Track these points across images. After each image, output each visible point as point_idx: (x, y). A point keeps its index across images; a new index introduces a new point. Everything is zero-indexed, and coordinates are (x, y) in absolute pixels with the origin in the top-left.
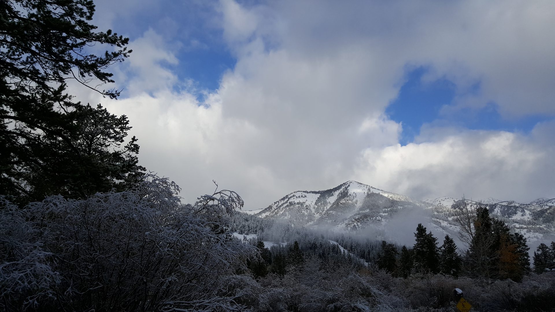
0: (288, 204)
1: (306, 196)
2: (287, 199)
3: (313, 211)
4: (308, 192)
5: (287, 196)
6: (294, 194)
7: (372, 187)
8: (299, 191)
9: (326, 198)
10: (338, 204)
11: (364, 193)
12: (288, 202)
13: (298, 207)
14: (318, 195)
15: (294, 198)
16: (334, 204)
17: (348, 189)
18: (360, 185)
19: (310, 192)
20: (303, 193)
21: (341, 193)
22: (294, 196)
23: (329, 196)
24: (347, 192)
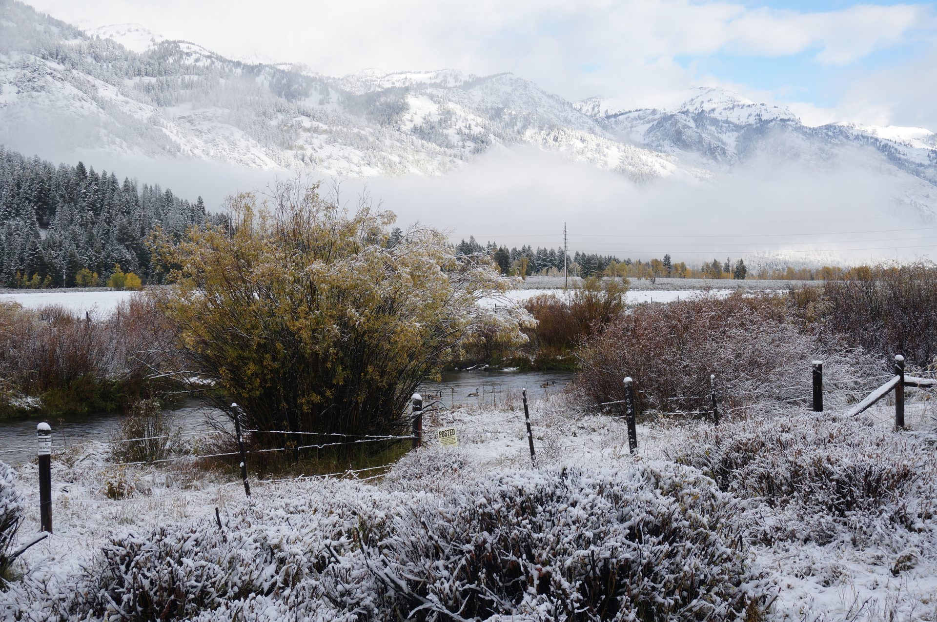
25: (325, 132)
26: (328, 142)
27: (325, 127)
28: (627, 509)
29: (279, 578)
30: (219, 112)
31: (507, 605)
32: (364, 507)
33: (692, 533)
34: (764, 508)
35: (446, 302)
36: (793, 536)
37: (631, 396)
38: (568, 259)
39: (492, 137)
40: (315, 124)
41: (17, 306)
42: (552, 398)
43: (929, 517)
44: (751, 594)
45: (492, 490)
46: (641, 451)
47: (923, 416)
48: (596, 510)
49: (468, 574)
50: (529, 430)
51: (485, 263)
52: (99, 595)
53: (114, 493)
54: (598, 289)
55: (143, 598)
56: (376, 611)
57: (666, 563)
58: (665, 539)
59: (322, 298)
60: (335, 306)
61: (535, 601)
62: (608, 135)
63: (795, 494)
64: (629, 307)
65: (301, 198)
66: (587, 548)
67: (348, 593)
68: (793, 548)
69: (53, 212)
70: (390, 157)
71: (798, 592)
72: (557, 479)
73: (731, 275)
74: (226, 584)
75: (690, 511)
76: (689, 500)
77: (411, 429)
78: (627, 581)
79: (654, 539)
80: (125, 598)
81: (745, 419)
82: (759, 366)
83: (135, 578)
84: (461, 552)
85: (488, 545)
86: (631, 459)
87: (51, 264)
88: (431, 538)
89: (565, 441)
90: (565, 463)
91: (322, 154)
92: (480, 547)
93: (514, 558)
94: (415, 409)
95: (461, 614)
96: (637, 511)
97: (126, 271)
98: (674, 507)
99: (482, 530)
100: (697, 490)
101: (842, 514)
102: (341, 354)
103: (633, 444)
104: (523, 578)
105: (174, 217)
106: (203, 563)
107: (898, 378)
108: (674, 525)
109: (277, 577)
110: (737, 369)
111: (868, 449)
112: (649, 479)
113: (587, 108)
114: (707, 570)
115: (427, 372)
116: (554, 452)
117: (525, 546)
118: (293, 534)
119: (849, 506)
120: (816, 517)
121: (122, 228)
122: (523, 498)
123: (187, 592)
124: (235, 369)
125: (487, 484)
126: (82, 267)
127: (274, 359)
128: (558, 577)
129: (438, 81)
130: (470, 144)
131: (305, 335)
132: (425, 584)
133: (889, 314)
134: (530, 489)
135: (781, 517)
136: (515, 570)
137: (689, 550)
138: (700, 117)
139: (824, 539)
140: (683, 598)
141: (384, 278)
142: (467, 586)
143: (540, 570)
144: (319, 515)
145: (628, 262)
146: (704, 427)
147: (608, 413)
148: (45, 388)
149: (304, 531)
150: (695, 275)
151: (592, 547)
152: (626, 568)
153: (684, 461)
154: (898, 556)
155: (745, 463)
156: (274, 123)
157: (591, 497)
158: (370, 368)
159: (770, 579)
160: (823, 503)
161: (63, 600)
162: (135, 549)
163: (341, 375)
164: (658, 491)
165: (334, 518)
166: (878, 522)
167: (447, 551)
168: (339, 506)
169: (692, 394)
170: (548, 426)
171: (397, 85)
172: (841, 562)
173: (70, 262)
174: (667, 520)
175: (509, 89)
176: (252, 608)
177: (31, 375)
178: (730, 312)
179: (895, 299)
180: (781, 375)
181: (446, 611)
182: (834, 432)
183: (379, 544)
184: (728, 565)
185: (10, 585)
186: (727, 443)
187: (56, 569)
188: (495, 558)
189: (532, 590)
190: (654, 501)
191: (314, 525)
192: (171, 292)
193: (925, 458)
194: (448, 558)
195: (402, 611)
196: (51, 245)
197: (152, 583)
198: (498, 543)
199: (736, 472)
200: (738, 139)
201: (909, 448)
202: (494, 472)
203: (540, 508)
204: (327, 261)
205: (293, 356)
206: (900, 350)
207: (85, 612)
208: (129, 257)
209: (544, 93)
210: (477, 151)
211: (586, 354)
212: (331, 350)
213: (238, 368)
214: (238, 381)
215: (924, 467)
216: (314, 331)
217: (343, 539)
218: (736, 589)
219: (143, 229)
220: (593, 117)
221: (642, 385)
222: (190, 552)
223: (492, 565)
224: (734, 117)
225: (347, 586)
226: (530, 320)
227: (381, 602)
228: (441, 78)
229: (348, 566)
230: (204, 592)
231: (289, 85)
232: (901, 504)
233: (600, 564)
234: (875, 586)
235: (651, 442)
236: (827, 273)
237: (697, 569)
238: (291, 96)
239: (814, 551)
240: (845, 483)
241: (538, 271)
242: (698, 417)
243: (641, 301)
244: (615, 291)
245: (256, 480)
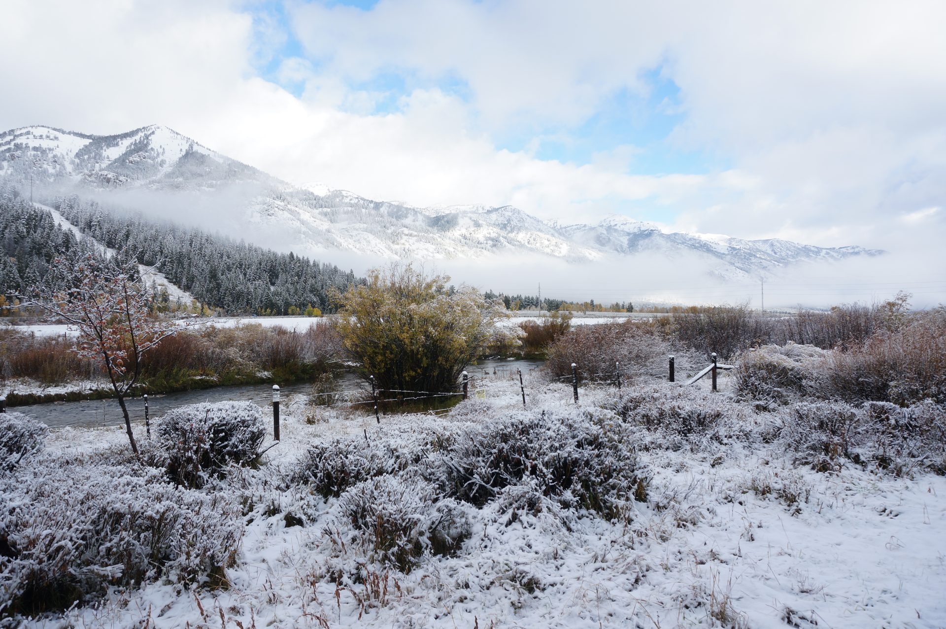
0: (12, 146)
1: (56, 138)
2: (12, 137)
3: (69, 168)
4: (64, 132)
5: (13, 131)
6: (30, 129)
7: (197, 143)
8: (43, 126)
9: (102, 149)
10: (124, 161)
11: (181, 150)
12: (13, 143)
13: (34, 155)
14: (87, 142)
15: (28, 138)
16: (116, 161)
17: (150, 138)
18: (176, 135)
19: (69, 133)
20: (52, 131)
21: (135, 144)
22: (28, 133)
23: (108, 146)
24: (147, 143)
25: (416, 236)
26: (417, 241)
27: (416, 233)
28: (576, 432)
29: (396, 466)
30: (362, 226)
31: (514, 481)
32: (439, 430)
33: (609, 445)
34: (645, 432)
35: (479, 324)
36: (660, 446)
37: (575, 373)
38: (541, 301)
39: (501, 238)
40: (411, 232)
41: (260, 325)
42: (534, 374)
43: (730, 437)
44: (640, 476)
45: (507, 422)
46: (580, 402)
47: (726, 385)
48: (560, 432)
49: (495, 464)
50: (523, 391)
51: (499, 304)
52: (306, 473)
53: (310, 421)
54: (557, 317)
55: (328, 475)
56: (447, 483)
57: (596, 460)
58: (596, 447)
59: (416, 321)
60: (422, 326)
61: (529, 479)
62: (561, 237)
63: (661, 425)
64: (573, 327)
65: (404, 270)
66: (555, 451)
67: (433, 474)
68: (660, 452)
69: (277, 277)
70: (449, 249)
71: (663, 476)
72: (540, 416)
73: (625, 310)
74: (370, 469)
75: (608, 433)
76: (608, 427)
77: (462, 389)
78: (576, 469)
79: (590, 448)
80: (319, 475)
81: (634, 385)
82: (641, 358)
83: (324, 465)
84: (491, 453)
85: (504, 450)
86: (575, 406)
87: (276, 303)
88: (475, 446)
89: (541, 397)
90: (543, 408)
91: (414, 247)
92: (501, 451)
93: (518, 457)
94: (464, 379)
95: (492, 485)
96: (581, 433)
97: (314, 307)
98: (600, 431)
99: (502, 442)
100: (612, 422)
101: (686, 436)
102: (425, 351)
103: (576, 398)
104: (522, 467)
105: (339, 281)
106: (358, 457)
107: (713, 364)
108: (600, 440)
109: (395, 465)
110: (630, 360)
111: (699, 402)
112: (587, 416)
113: (551, 224)
114: (617, 464)
115: (469, 360)
116: (535, 402)
117: (524, 450)
118: (403, 443)
119: (689, 431)
120: (672, 437)
121: (312, 285)
122: (523, 426)
123: (350, 473)
124: (371, 358)
125: (504, 419)
126: (291, 305)
127: (391, 353)
128: (541, 466)
129: (474, 210)
130: (490, 243)
131: (407, 341)
132: (472, 470)
133: (708, 331)
134: (526, 421)
135: (654, 437)
136: (519, 462)
137: (608, 453)
138: (609, 228)
139: (676, 448)
140: (605, 478)
141: (447, 312)
142: (494, 471)
143: (531, 463)
144: (416, 434)
145: (572, 303)
146: (613, 390)
147: (563, 382)
148: (274, 367)
149: (409, 442)
150: (606, 310)
151: (558, 451)
152: (575, 462)
153: (604, 407)
154: (714, 457)
155: (635, 408)
156: (389, 231)
157: (558, 425)
158: (440, 358)
159: (649, 469)
160: (676, 429)
161: (288, 476)
162: (324, 450)
163: (425, 362)
164: (592, 423)
165: (424, 435)
166: (704, 440)
167: (483, 453)
168: (426, 429)
169: (607, 372)
170: (532, 388)
171: (453, 212)
172: (685, 460)
173: (286, 303)
174: (596, 438)
175: (510, 214)
176: (385, 481)
177: (267, 361)
178: (626, 330)
179: (711, 323)
180: (653, 362)
181: (483, 484)
182: (681, 393)
183: (449, 449)
184: (628, 461)
185: (261, 467)
186: (626, 398)
187: (283, 460)
188: (508, 456)
189: (528, 473)
190: (590, 428)
191: (414, 439)
192: (339, 318)
193: (728, 406)
194: (484, 456)
195: (460, 483)
196: (276, 294)
197: (332, 467)
198: (510, 449)
199: (630, 413)
200: (629, 240)
201: (720, 401)
202: (506, 412)
203: (532, 431)
204: (418, 303)
205: (401, 352)
206: (714, 350)
207: (299, 482)
208: (315, 300)
209: (528, 216)
210: (494, 246)
211: (551, 351)
212: (420, 349)
213: (373, 358)
214: (373, 365)
215: (727, 411)
216: (412, 339)
217: (429, 446)
218: (632, 474)
219: (322, 286)
220: (554, 228)
221: (580, 368)
222: (352, 452)
223: (507, 460)
224: (626, 228)
225: (433, 470)
226: (523, 334)
227: (450, 478)
228: (475, 208)
229: (433, 460)
230: (359, 473)
231: (397, 212)
232: (716, 430)
233: (562, 460)
234: (703, 473)
235: (585, 397)
236: (675, 310)
237: (612, 463)
238: (398, 217)
239: (671, 454)
240: (687, 419)
241: (525, 308)
242: (609, 384)
243: (579, 324)
244: (566, 318)
245: (382, 415)
